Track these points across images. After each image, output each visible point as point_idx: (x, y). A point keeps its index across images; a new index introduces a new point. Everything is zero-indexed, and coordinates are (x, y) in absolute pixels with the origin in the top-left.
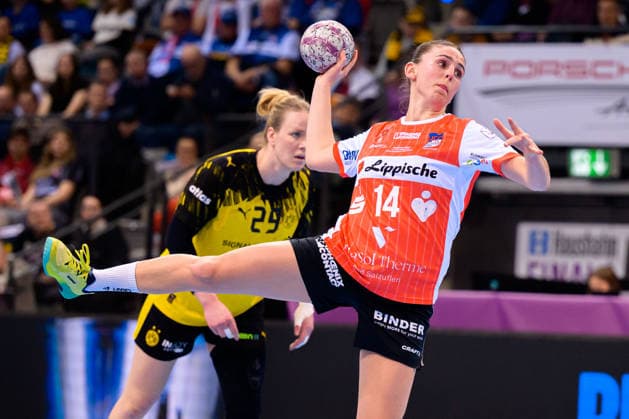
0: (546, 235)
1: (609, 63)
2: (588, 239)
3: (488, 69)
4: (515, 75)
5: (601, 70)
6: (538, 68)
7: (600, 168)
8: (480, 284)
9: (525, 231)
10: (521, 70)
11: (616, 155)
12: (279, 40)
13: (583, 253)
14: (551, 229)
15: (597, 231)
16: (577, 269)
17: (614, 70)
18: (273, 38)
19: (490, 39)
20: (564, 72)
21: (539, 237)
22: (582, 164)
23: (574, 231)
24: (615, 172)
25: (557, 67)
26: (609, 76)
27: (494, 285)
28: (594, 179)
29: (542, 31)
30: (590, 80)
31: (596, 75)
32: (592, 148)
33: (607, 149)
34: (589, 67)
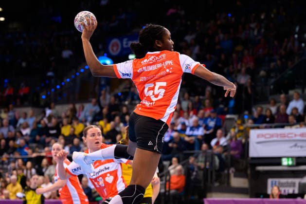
0: (276, 182)
1: (292, 134)
2: (287, 183)
3: (258, 136)
4: (266, 138)
5: (289, 136)
6: (272, 136)
7: (290, 163)
8: (257, 196)
9: (270, 181)
10: (267, 136)
11: (294, 159)
12: (198, 130)
13: (286, 186)
14: (277, 180)
15: (290, 180)
16: (285, 191)
17: (293, 135)
18: (196, 129)
19: (258, 128)
20: (279, 136)
21: (274, 182)
22: (285, 162)
23: (283, 180)
24: (295, 163)
25: (277, 135)
26: (292, 137)
27: (262, 196)
28: (289, 166)
29: (273, 125)
30: (287, 139)
31: (288, 137)
32: (288, 157)
33: (292, 157)
34: (286, 135)
